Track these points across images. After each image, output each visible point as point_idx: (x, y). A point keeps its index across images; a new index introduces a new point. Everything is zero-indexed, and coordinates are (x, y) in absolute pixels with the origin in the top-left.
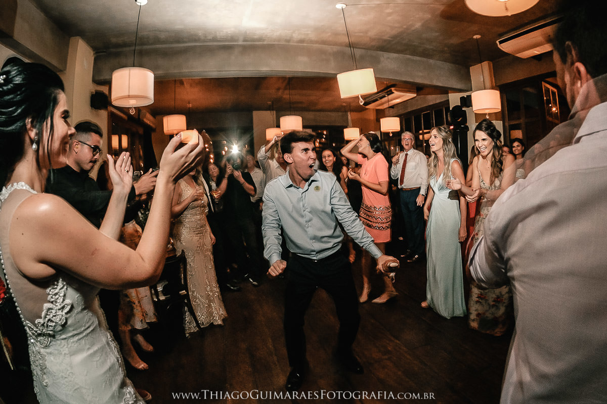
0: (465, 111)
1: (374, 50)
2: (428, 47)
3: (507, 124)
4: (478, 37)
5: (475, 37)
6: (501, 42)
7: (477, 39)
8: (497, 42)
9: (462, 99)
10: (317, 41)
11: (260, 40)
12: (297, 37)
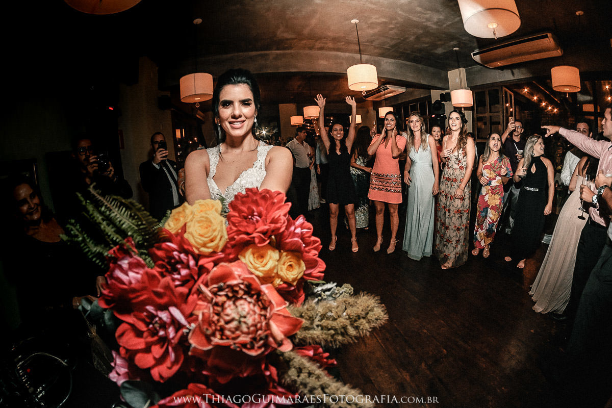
0: (443, 104)
1: (376, 56)
2: (418, 55)
3: (475, 117)
4: (457, 49)
5: (455, 49)
6: (474, 55)
7: (456, 50)
8: (472, 54)
9: (442, 95)
10: (333, 48)
11: (290, 48)
12: (318, 45)
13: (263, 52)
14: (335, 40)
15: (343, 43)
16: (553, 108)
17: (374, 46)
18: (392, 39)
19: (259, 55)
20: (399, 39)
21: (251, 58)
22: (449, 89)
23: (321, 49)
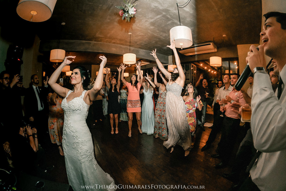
1: (138, 48)
10: (119, 43)
11: (101, 41)
12: (113, 41)
14: (121, 40)
15: (124, 42)
16: (214, 71)
17: (137, 44)
18: (145, 42)
19: (86, 43)
20: (148, 42)
22: (168, 64)
23: (114, 43)
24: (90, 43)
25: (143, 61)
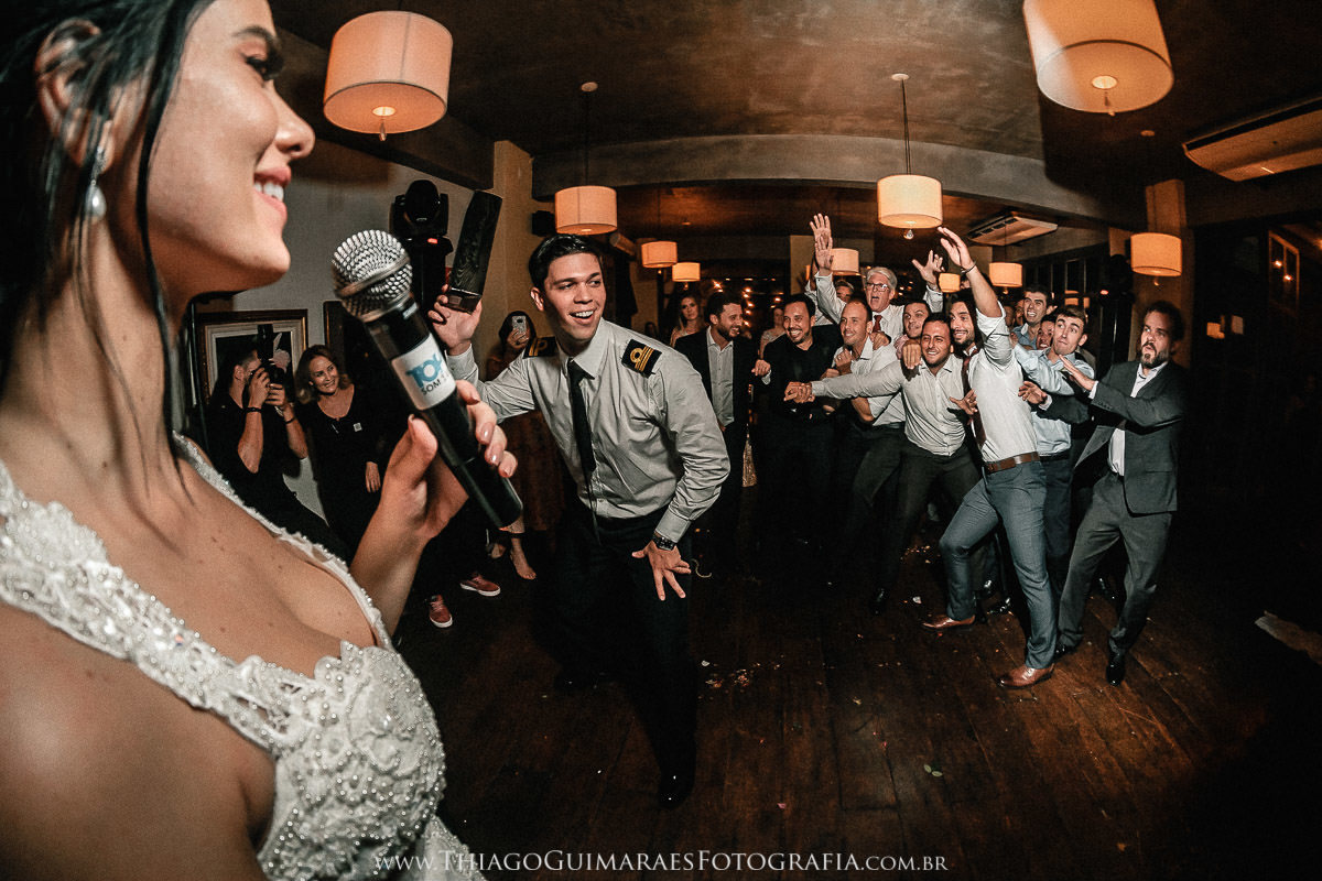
1: (973, 148)
4: (1149, 132)
5: (1145, 133)
6: (1190, 147)
7: (1148, 137)
8: (1184, 147)
11: (783, 129)
13: (731, 137)
17: (962, 127)
18: (995, 111)
19: (723, 143)
21: (706, 148)
23: (849, 132)
24: (737, 144)
25: (1019, 216)
